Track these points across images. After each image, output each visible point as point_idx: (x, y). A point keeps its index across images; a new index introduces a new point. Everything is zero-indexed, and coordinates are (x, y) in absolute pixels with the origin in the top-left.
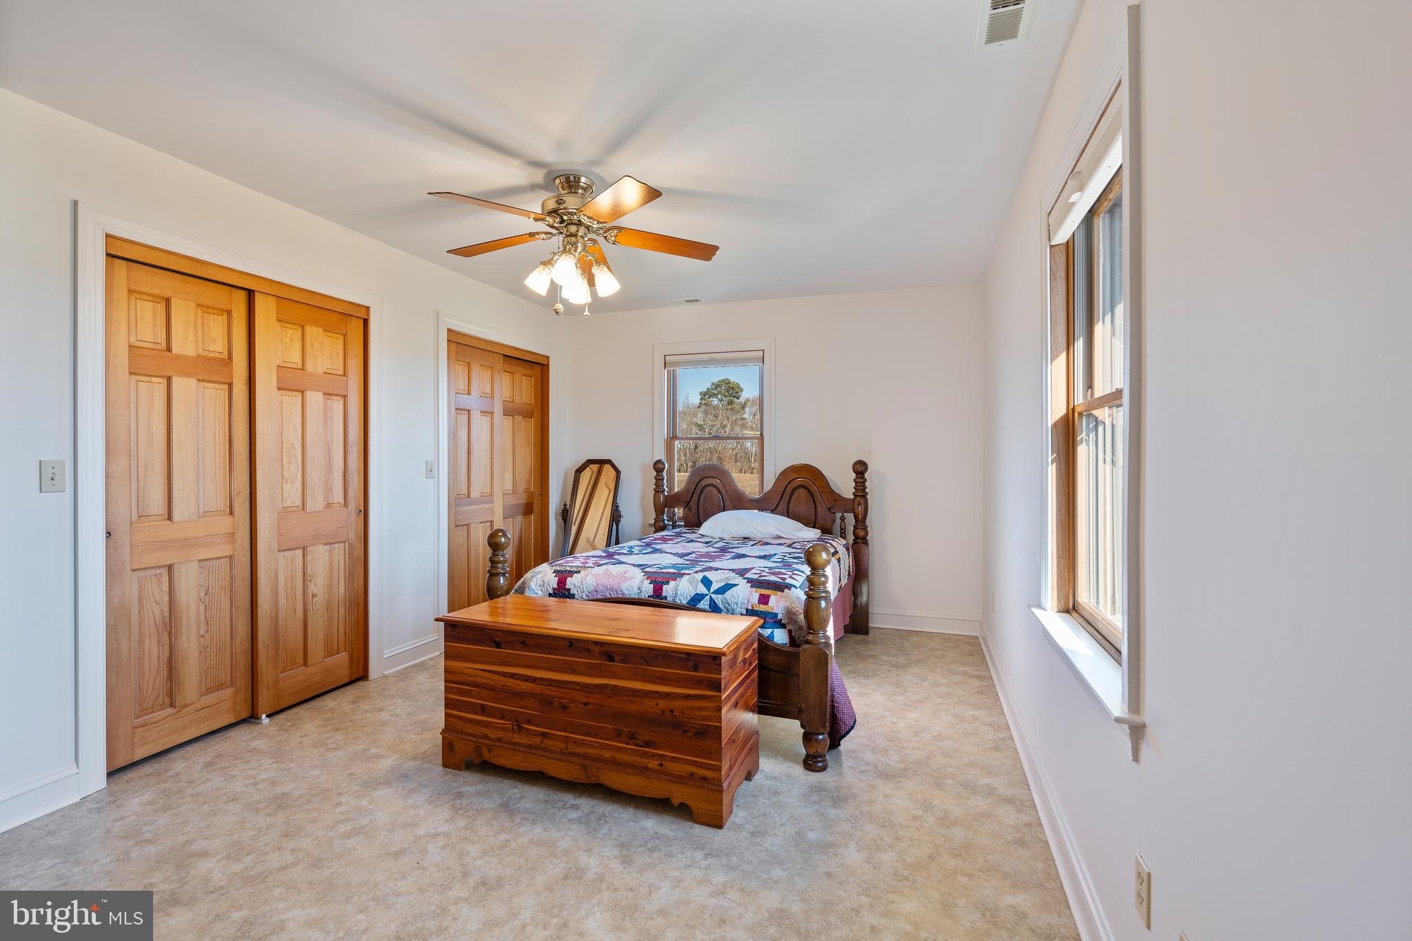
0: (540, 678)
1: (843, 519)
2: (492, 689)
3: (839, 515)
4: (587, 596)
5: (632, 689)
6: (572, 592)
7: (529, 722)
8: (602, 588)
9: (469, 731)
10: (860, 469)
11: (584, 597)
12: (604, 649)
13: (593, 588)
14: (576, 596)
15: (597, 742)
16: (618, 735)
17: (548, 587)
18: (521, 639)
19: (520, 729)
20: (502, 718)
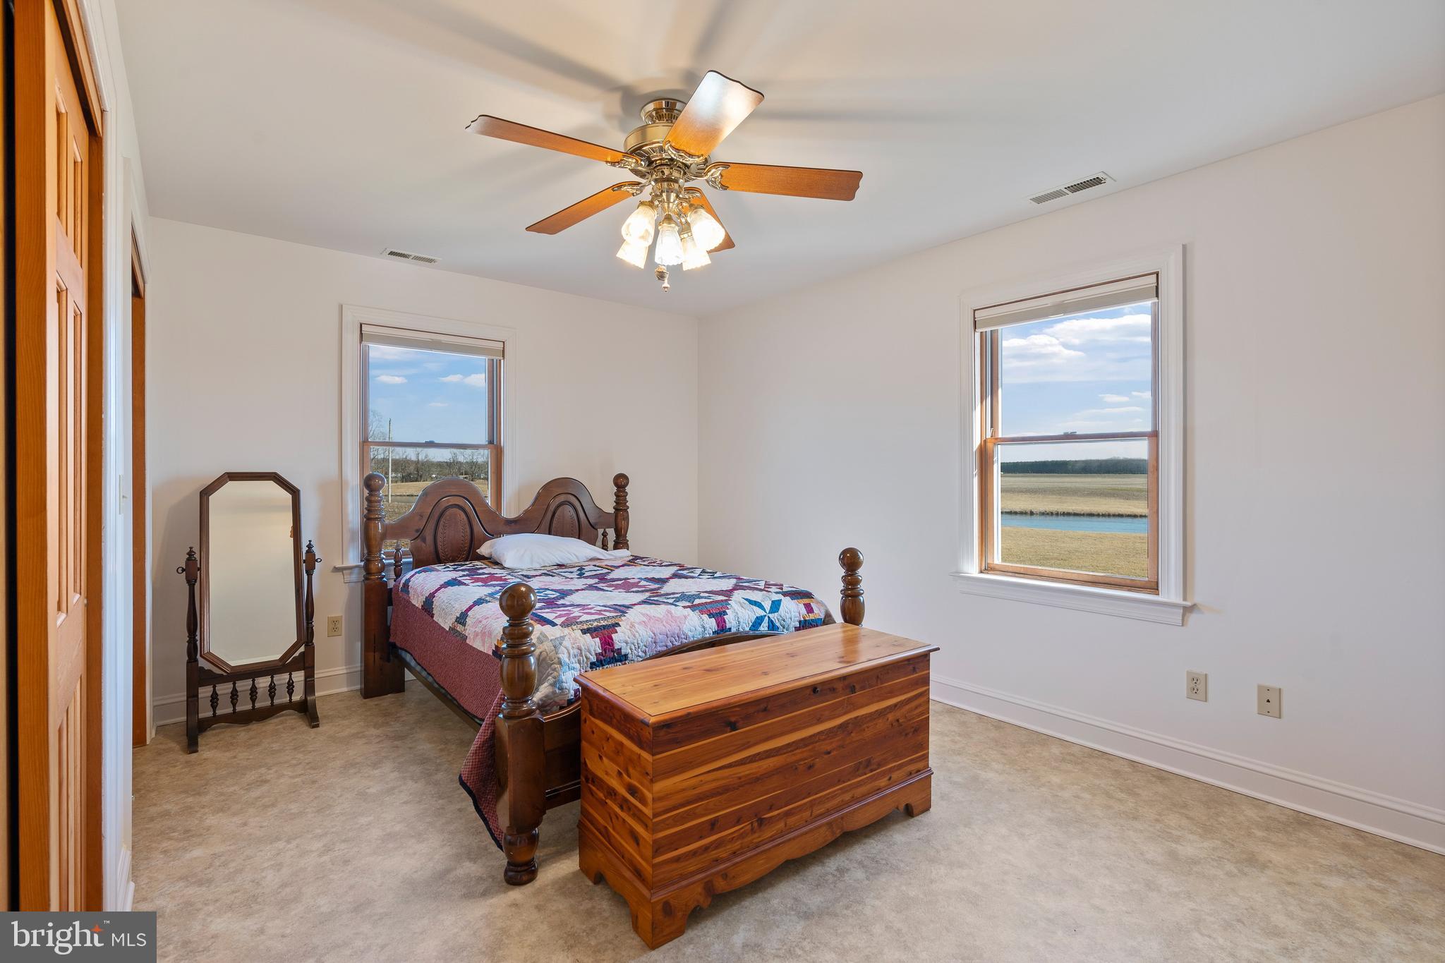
0: (783, 746)
1: (605, 535)
2: (725, 790)
3: (601, 531)
4: (645, 653)
5: (870, 713)
6: (623, 652)
7: (771, 809)
8: (661, 636)
9: (692, 869)
10: (621, 482)
11: (640, 654)
12: (846, 682)
13: (650, 639)
14: (630, 656)
15: (838, 790)
16: (856, 771)
17: (589, 655)
18: (762, 706)
19: (761, 822)
20: (738, 822)
